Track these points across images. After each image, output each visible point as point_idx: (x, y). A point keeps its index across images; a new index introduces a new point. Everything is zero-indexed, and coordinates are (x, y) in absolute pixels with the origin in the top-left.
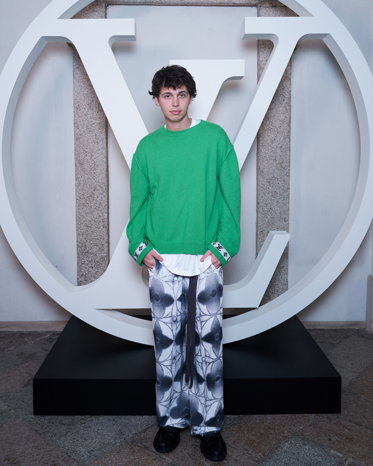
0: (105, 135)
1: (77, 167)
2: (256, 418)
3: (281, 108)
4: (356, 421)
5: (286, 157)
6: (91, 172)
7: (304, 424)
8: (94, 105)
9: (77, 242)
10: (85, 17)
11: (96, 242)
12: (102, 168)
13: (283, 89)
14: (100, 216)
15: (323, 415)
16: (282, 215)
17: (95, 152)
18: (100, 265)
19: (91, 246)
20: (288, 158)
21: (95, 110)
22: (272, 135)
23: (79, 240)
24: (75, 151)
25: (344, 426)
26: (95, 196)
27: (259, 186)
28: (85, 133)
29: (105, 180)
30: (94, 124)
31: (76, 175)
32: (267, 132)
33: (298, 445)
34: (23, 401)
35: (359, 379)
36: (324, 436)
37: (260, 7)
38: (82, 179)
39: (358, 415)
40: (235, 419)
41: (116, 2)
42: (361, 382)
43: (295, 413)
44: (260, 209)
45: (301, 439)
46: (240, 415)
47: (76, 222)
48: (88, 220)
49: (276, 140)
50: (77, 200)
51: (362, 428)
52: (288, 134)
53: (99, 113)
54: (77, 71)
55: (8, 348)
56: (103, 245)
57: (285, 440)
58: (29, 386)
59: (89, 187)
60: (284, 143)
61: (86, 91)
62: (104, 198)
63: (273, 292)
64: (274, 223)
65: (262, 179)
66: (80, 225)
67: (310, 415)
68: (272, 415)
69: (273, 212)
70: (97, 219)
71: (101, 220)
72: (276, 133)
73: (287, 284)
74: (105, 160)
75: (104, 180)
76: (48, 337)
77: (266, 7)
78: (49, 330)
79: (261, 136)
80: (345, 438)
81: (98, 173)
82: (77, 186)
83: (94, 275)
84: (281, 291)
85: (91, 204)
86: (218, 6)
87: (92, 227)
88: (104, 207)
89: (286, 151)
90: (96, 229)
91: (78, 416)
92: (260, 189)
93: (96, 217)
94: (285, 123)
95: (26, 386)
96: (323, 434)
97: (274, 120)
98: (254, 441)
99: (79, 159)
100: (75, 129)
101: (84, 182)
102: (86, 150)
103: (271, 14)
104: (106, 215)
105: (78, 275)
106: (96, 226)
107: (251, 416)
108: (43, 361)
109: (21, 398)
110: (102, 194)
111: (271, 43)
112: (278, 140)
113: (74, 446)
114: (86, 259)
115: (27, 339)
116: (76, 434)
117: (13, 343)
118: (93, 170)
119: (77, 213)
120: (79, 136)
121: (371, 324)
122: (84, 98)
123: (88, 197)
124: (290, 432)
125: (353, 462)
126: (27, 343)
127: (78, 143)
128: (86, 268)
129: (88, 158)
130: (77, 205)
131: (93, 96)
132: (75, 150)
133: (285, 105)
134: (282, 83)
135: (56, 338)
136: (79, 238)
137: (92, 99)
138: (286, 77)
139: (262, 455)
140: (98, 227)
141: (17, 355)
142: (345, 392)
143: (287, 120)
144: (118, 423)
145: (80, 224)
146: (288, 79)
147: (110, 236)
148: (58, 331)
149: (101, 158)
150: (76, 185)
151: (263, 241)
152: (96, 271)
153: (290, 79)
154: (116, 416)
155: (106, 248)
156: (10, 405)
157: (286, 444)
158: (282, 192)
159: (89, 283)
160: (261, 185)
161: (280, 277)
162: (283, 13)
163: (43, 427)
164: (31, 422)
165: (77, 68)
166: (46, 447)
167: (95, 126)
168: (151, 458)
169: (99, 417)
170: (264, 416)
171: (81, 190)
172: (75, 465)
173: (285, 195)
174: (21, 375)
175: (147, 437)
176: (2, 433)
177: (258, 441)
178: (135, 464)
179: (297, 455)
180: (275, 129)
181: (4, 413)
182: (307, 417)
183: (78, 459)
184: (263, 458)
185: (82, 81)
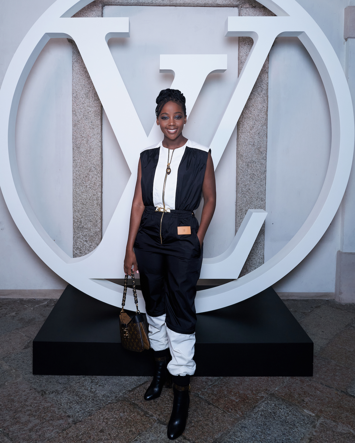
0: (100, 122)
1: (74, 150)
2: (235, 379)
3: (259, 99)
4: (327, 384)
5: (263, 142)
6: (87, 155)
7: (279, 386)
8: (90, 95)
9: (73, 218)
10: (84, 16)
11: (90, 218)
12: (97, 151)
13: (261, 81)
14: (94, 195)
15: (297, 378)
16: (260, 195)
17: (90, 137)
18: (94, 239)
19: (86, 222)
20: (265, 143)
21: (91, 99)
22: (251, 123)
23: (75, 216)
24: (73, 136)
25: (316, 388)
26: (90, 177)
27: (239, 169)
28: (82, 120)
30: (90, 111)
31: (73, 157)
32: (246, 120)
33: (274, 404)
34: (23, 362)
35: (329, 346)
36: (297, 397)
37: (241, 7)
38: (79, 161)
39: (329, 379)
40: (216, 381)
41: (112, 2)
42: (331, 348)
43: (270, 376)
44: (240, 190)
45: (277, 399)
46: (221, 377)
47: (72, 200)
48: (83, 198)
49: (254, 127)
50: (74, 180)
51: (333, 390)
52: (266, 122)
53: (95, 102)
54: (76, 64)
55: (9, 314)
56: (97, 221)
57: (262, 400)
58: (29, 348)
59: (85, 168)
60: (262, 130)
61: (83, 82)
62: (98, 178)
63: (251, 265)
64: (252, 203)
65: (241, 163)
66: (76, 202)
67: (284, 377)
68: (250, 377)
69: (251, 192)
70: (92, 198)
71: (95, 198)
72: (255, 121)
73: (264, 258)
74: (100, 144)
75: (98, 162)
76: (45, 304)
77: (246, 8)
78: (46, 298)
79: (240, 123)
80: (317, 399)
81: (93, 156)
83: (88, 248)
84: (257, 264)
85: (87, 184)
86: (203, 7)
87: (87, 204)
88: (98, 187)
89: (264, 137)
90: (90, 207)
91: (73, 376)
92: (239, 171)
93: (91, 196)
94: (262, 112)
95: (26, 348)
97: (253, 109)
98: (233, 400)
99: (76, 143)
100: (73, 116)
101: (81, 164)
102: (83, 135)
103: (251, 14)
104: (100, 194)
105: (74, 248)
106: (91, 204)
107: (231, 377)
108: (41, 326)
109: (22, 359)
110: (96, 175)
111: (251, 40)
112: (256, 127)
113: (69, 403)
114: (81, 234)
115: (26, 306)
117: (14, 309)
118: (88, 153)
119: (74, 192)
120: (77, 123)
121: (340, 295)
122: (81, 88)
123: (84, 177)
124: (266, 392)
126: (27, 309)
127: (76, 129)
128: (81, 242)
129: (85, 142)
130: (74, 184)
131: (90, 86)
133: (262, 96)
134: (260, 76)
135: (53, 305)
136: (75, 214)
137: (89, 89)
138: (264, 71)
139: (241, 413)
140: (93, 204)
141: (18, 320)
142: (317, 357)
143: (264, 110)
144: (110, 383)
146: (265, 72)
147: (103, 213)
148: (55, 298)
149: (96, 142)
150: (73, 166)
151: (242, 218)
152: (90, 244)
153: (268, 72)
154: (108, 377)
155: (99, 224)
156: (11, 365)
157: (263, 404)
158: (260, 174)
159: (84, 255)
160: (240, 168)
161: (257, 252)
162: (262, 13)
163: (42, 386)
164: (31, 381)
165: (76, 61)
166: (45, 404)
167: (91, 114)
168: (140, 415)
169: (92, 377)
170: (242, 378)
171: (77, 171)
172: (70, 420)
173: (262, 177)
174: (21, 338)
175: (136, 396)
176: (4, 391)
177: (237, 401)
178: (125, 420)
179: (273, 414)
180: (254, 117)
181: (5, 372)
182: (282, 379)
183: (73, 415)
184: (242, 416)
185: (80, 73)
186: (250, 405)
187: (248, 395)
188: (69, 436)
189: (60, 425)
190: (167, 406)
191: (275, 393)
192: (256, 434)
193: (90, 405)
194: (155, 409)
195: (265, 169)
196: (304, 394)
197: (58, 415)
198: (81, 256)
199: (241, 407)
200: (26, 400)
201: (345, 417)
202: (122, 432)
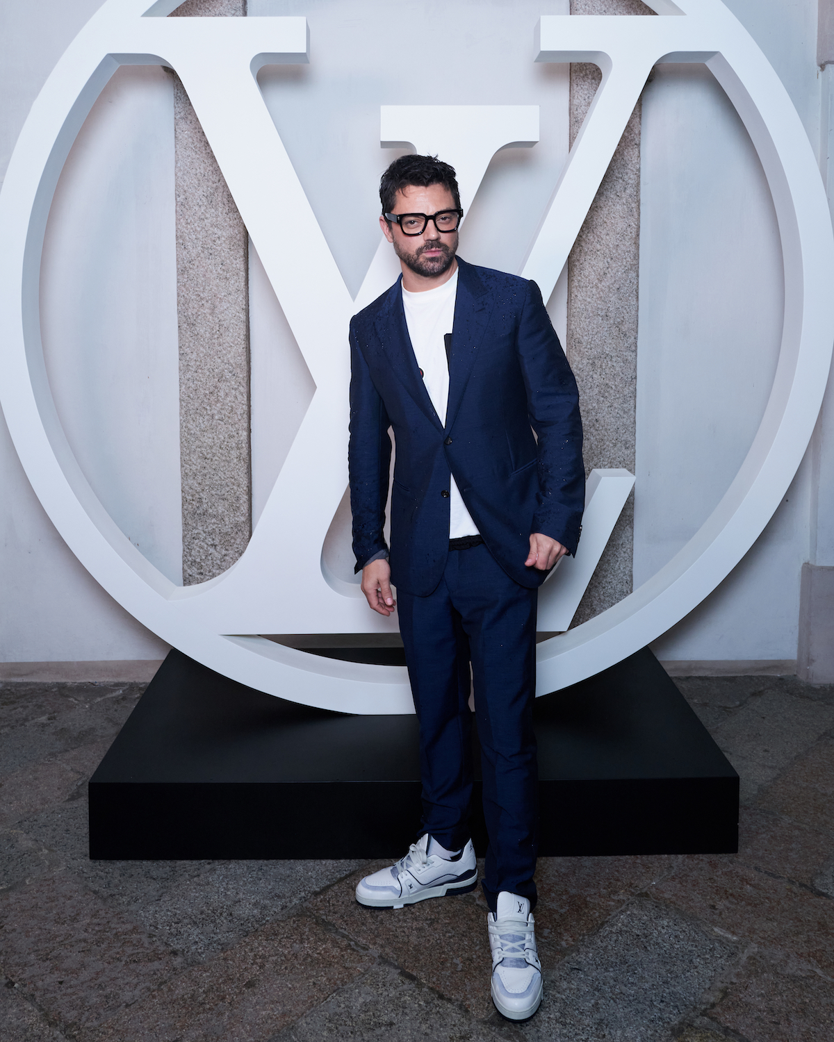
0: (243, 262)
1: (182, 331)
2: (561, 863)
3: (618, 207)
4: (770, 869)
5: (628, 310)
6: (213, 341)
7: (660, 876)
8: (219, 199)
9: (183, 491)
11: (223, 492)
12: (236, 332)
13: (623, 165)
14: (231, 437)
15: (701, 856)
16: (621, 435)
17: (220, 298)
18: (232, 541)
19: (213, 500)
20: (633, 312)
21: (220, 209)
22: (601, 265)
23: (187, 488)
24: (178, 296)
25: (743, 879)
26: (222, 394)
28: (199, 258)
29: (242, 360)
30: (219, 238)
31: (180, 347)
32: (589, 258)
33: (645, 918)
34: (67, 830)
35: (780, 782)
36: (701, 899)
39: (774, 857)
42: (782, 788)
43: (642, 853)
45: (653, 905)
47: (179, 449)
48: (205, 444)
49: (608, 275)
50: (182, 402)
51: (781, 883)
52: (635, 262)
53: (231, 214)
54: (183, 125)
55: (33, 719)
56: (238, 499)
58: (79, 799)
59: (208, 373)
60: (626, 281)
61: (202, 167)
62: (239, 397)
63: (602, 597)
64: (603, 452)
65: (578, 359)
66: (189, 454)
67: (673, 856)
68: (593, 857)
69: (601, 428)
70: (225, 443)
71: (234, 444)
72: (609, 260)
73: (632, 581)
74: (243, 317)
75: (239, 358)
76: (119, 696)
78: (121, 680)
79: (575, 266)
80: (743, 903)
81: (227, 344)
82: (183, 371)
83: (218, 562)
84: (617, 596)
85: (213, 411)
87: (214, 459)
88: (240, 418)
89: (630, 298)
90: (223, 464)
91: (185, 862)
93: (223, 438)
94: (626, 237)
95: (73, 798)
96: (700, 896)
97: (604, 232)
98: (554, 910)
99: (186, 314)
100: (178, 249)
101: (198, 363)
102: (202, 295)
103: (598, 4)
104: (245, 433)
105: (184, 562)
106: (224, 458)
108: (108, 746)
109: (63, 823)
110: (236, 389)
111: (597, 68)
112: (612, 275)
113: (175, 923)
114: (200, 528)
115: (74, 700)
116: (180, 898)
117: (43, 709)
118: (216, 336)
119: (183, 430)
120: (187, 265)
121: (808, 666)
122: (197, 182)
123: (205, 395)
124: (630, 891)
125: (758, 952)
126: (75, 708)
127: (186, 280)
128: (201, 547)
129: (207, 311)
130: (183, 412)
131: (218, 178)
132: (178, 294)
133: (626, 200)
134: (621, 153)
135: (138, 698)
136: (186, 482)
137: (215, 185)
138: (630, 139)
139: (570, 939)
140: (228, 459)
141: (54, 734)
142: (749, 808)
143: (631, 233)
144: (270, 875)
145: (190, 452)
146: (633, 143)
147: (253, 480)
148: (141, 681)
149: (234, 312)
150: (180, 369)
152: (223, 554)
153: (640, 144)
155: (245, 505)
156: (38, 838)
157: (622, 917)
158: (621, 386)
159: (208, 580)
161: (617, 566)
162: (624, 4)
163: (111, 885)
164: (85, 875)
165: (182, 118)
166: (118, 926)
167: (221, 244)
168: (339, 947)
169: (228, 863)
170: (577, 859)
171: (190, 381)
172: (177, 962)
173: (626, 391)
174: (62, 776)
175: (329, 903)
176: (23, 898)
177: (563, 911)
178: (304, 960)
179: (645, 940)
180: (607, 251)
181: (25, 855)
182: (667, 861)
183: (184, 950)
184: (572, 946)
185: (192, 146)
186: (592, 921)
187: (588, 899)
188: (175, 997)
189: (155, 974)
190: (401, 927)
191: (651, 893)
192: (604, 984)
193: (224, 928)
194: (374, 933)
195: (634, 374)
196: (717, 894)
197: (148, 951)
198: (201, 581)
199: (571, 926)
200: (75, 918)
201: (805, 942)
202: (298, 985)
